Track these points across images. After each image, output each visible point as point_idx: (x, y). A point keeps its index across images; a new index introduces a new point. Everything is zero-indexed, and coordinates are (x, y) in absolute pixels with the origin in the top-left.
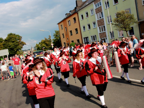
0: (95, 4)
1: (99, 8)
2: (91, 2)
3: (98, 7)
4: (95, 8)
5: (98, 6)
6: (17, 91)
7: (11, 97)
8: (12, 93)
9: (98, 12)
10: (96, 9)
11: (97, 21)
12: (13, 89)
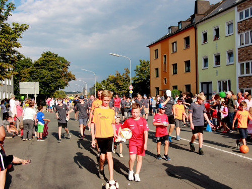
0: (238, 10)
1: (248, 21)
2: (230, 6)
3: (244, 18)
4: (239, 20)
5: (247, 15)
6: (55, 162)
7: (43, 171)
8: (45, 164)
9: (244, 30)
10: (241, 22)
11: (239, 49)
12: (47, 158)
